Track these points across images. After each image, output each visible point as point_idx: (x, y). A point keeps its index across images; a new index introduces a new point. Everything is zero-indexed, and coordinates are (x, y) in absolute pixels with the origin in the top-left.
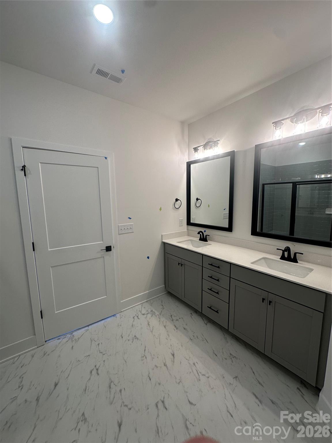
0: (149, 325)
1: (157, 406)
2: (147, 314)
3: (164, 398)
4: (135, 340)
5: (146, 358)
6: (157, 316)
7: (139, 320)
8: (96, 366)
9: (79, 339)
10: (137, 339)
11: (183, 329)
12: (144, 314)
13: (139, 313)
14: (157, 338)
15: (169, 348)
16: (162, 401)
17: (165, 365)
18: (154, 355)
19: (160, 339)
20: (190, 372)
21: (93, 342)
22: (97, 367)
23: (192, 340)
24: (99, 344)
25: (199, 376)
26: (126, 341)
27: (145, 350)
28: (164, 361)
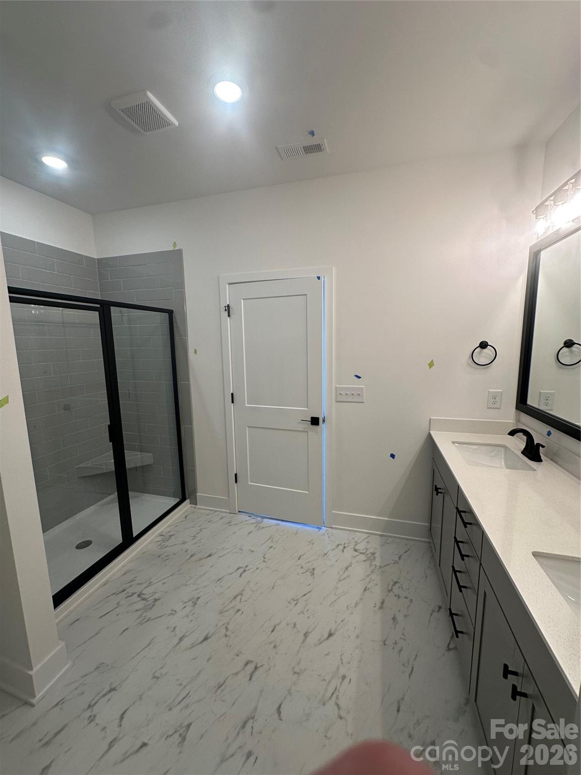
0: (347, 569)
1: (247, 664)
2: (362, 553)
3: (261, 666)
4: (308, 573)
5: (296, 604)
6: (372, 566)
7: (342, 553)
8: (247, 566)
9: (263, 528)
10: (313, 574)
11: (392, 616)
12: (356, 550)
13: (354, 543)
14: (336, 595)
15: (336, 622)
16: (256, 666)
17: (306, 635)
18: (308, 610)
19: (338, 598)
20: (324, 680)
21: (270, 540)
22: (247, 569)
23: (385, 644)
24: (271, 547)
25: (330, 698)
26: (298, 565)
27: (305, 595)
28: (310, 630)
